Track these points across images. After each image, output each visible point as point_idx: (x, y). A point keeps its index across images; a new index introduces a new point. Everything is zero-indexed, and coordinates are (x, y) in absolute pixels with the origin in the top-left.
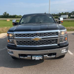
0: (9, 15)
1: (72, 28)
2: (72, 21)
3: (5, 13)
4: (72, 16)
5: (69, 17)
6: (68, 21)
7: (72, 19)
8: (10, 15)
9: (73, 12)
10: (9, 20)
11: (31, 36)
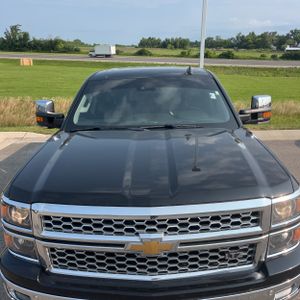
0: (31, 39)
1: (291, 109)
2: (289, 72)
3: (14, 29)
4: (288, 48)
5: (279, 55)
6: (275, 72)
7: (290, 62)
8: (34, 40)
9: (294, 33)
10: (31, 59)
11: (122, 230)
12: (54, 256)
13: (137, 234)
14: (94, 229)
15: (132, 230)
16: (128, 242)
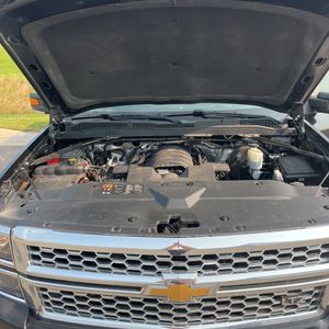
11: (139, 268)
12: (46, 297)
13: (159, 273)
14: (99, 265)
15: (152, 268)
16: (146, 285)
